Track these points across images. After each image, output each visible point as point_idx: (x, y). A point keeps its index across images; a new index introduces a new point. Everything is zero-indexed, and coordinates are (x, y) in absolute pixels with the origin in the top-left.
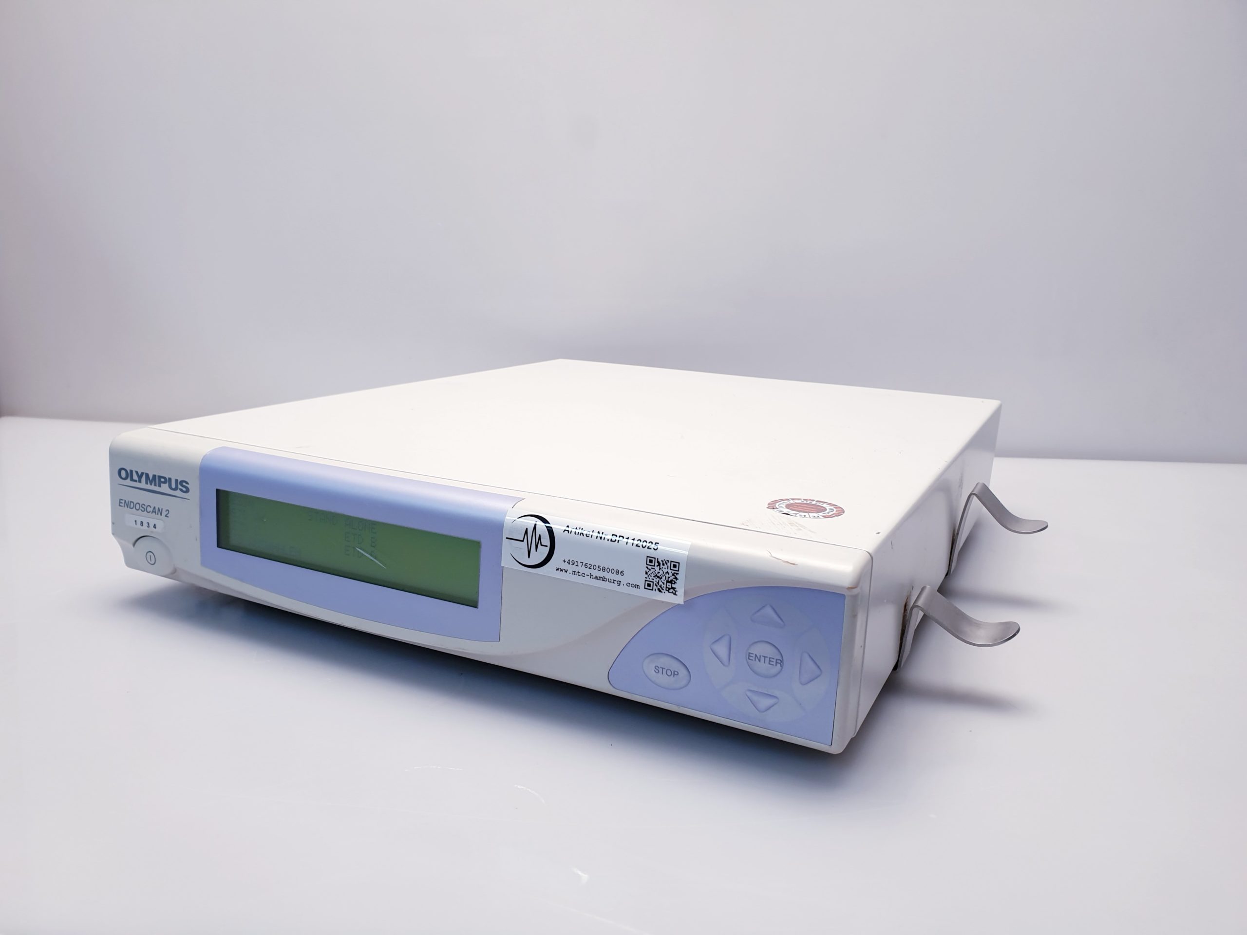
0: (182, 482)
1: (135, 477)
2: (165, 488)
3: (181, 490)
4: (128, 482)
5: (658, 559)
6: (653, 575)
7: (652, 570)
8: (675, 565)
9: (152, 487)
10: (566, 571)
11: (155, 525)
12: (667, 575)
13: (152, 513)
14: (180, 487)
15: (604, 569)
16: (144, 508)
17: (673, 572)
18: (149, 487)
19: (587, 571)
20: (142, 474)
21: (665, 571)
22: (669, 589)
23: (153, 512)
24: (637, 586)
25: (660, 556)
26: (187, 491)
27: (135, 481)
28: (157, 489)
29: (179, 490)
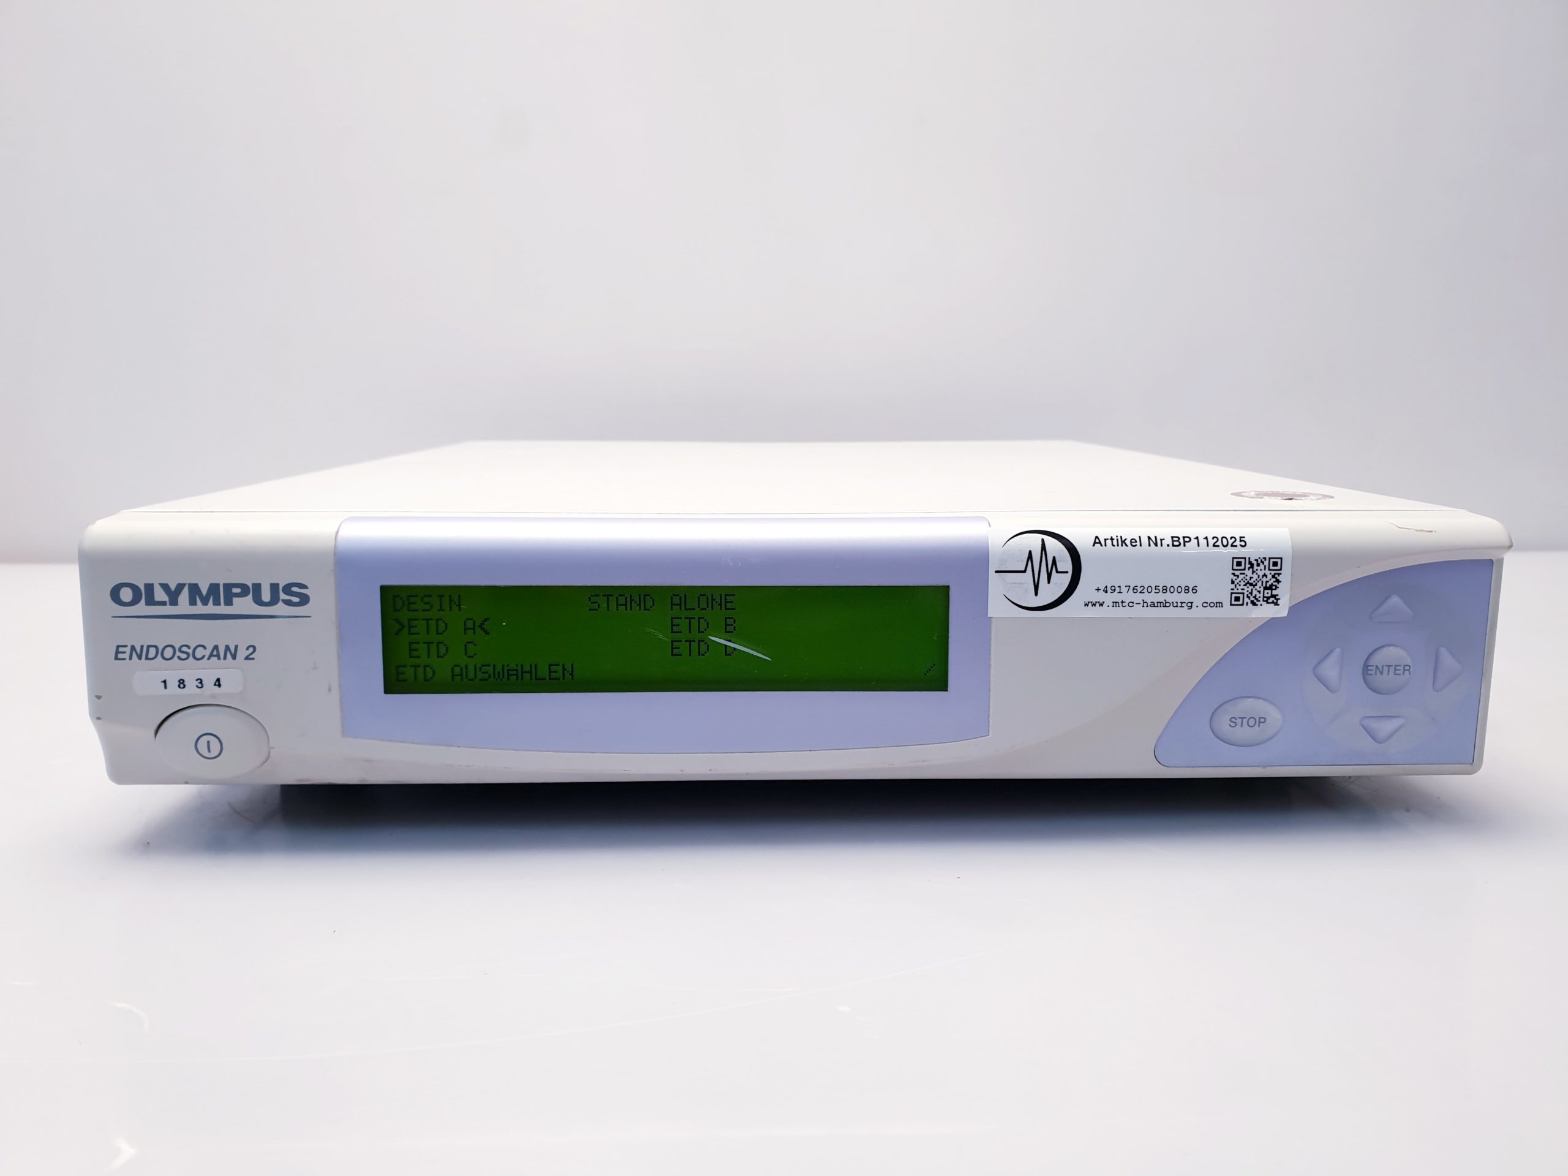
0: (287, 589)
1: (160, 595)
2: (244, 605)
3: (288, 603)
4: (142, 608)
5: (1249, 558)
6: (1242, 583)
7: (1241, 577)
8: (1276, 563)
9: (210, 609)
10: (1101, 605)
11: (218, 680)
12: (1265, 579)
13: (209, 659)
14: (283, 596)
15: (1165, 590)
16: (186, 653)
17: (1273, 573)
18: (199, 609)
19: (1138, 598)
20: (180, 587)
21: (1261, 573)
22: (1268, 598)
23: (211, 655)
24: (1219, 604)
25: (1249, 552)
26: (305, 600)
27: (163, 603)
28: (223, 609)
29: (281, 602)
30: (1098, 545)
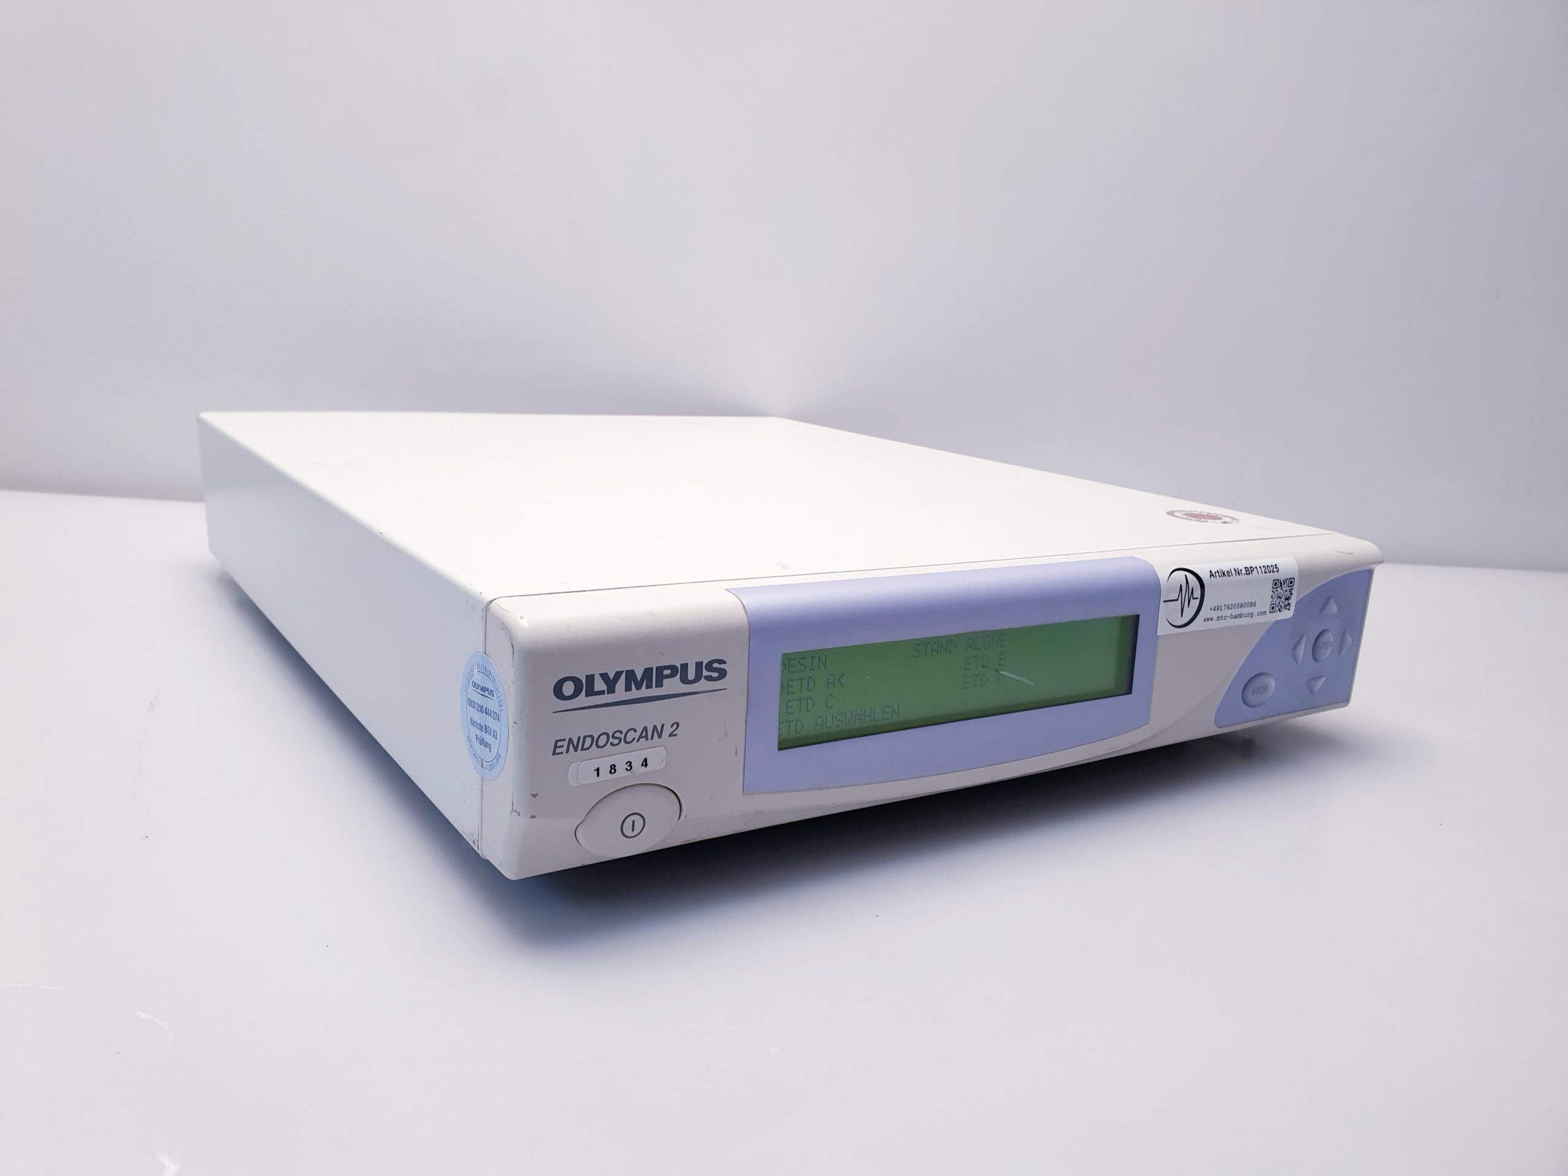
1: (600, 685)
2: (672, 685)
3: (709, 678)
4: (582, 700)
5: (1280, 579)
6: (1276, 597)
7: (1276, 592)
8: (1291, 581)
9: (644, 692)
10: (1212, 620)
11: (645, 760)
12: (1286, 594)
13: (638, 741)
14: (705, 673)
15: (1242, 606)
16: (618, 738)
17: (1290, 588)
18: (634, 694)
19: (1228, 613)
20: (618, 675)
21: (1284, 589)
22: (1286, 606)
23: (641, 737)
24: (1264, 613)
25: (1281, 576)
26: (722, 674)
27: (602, 693)
28: (654, 691)
29: (703, 678)
30: (1212, 577)
